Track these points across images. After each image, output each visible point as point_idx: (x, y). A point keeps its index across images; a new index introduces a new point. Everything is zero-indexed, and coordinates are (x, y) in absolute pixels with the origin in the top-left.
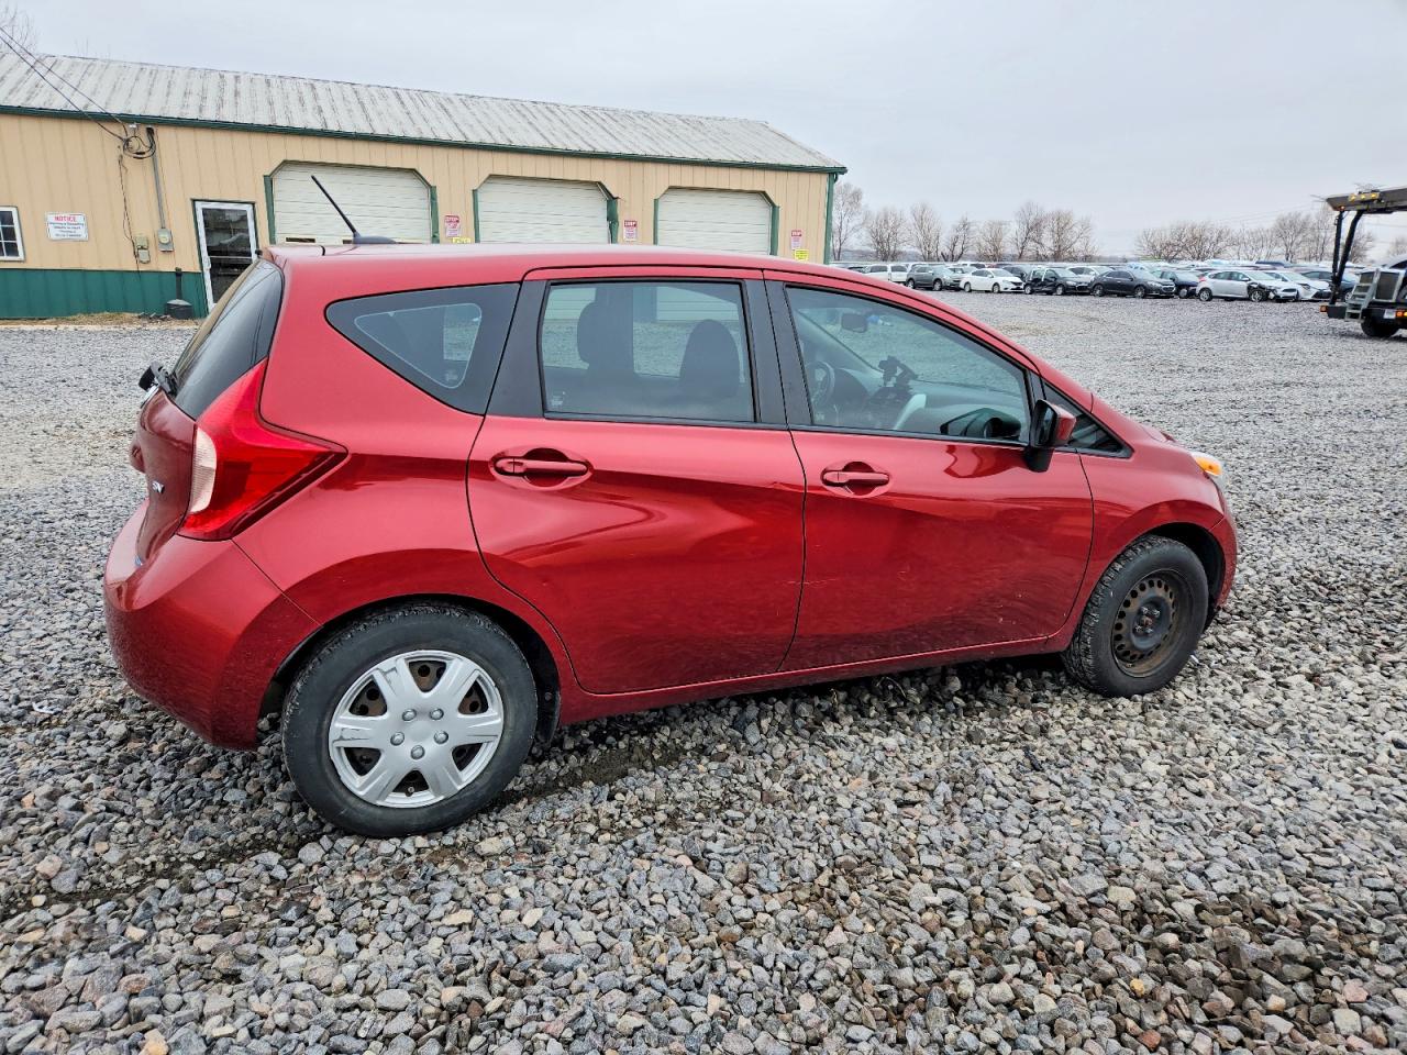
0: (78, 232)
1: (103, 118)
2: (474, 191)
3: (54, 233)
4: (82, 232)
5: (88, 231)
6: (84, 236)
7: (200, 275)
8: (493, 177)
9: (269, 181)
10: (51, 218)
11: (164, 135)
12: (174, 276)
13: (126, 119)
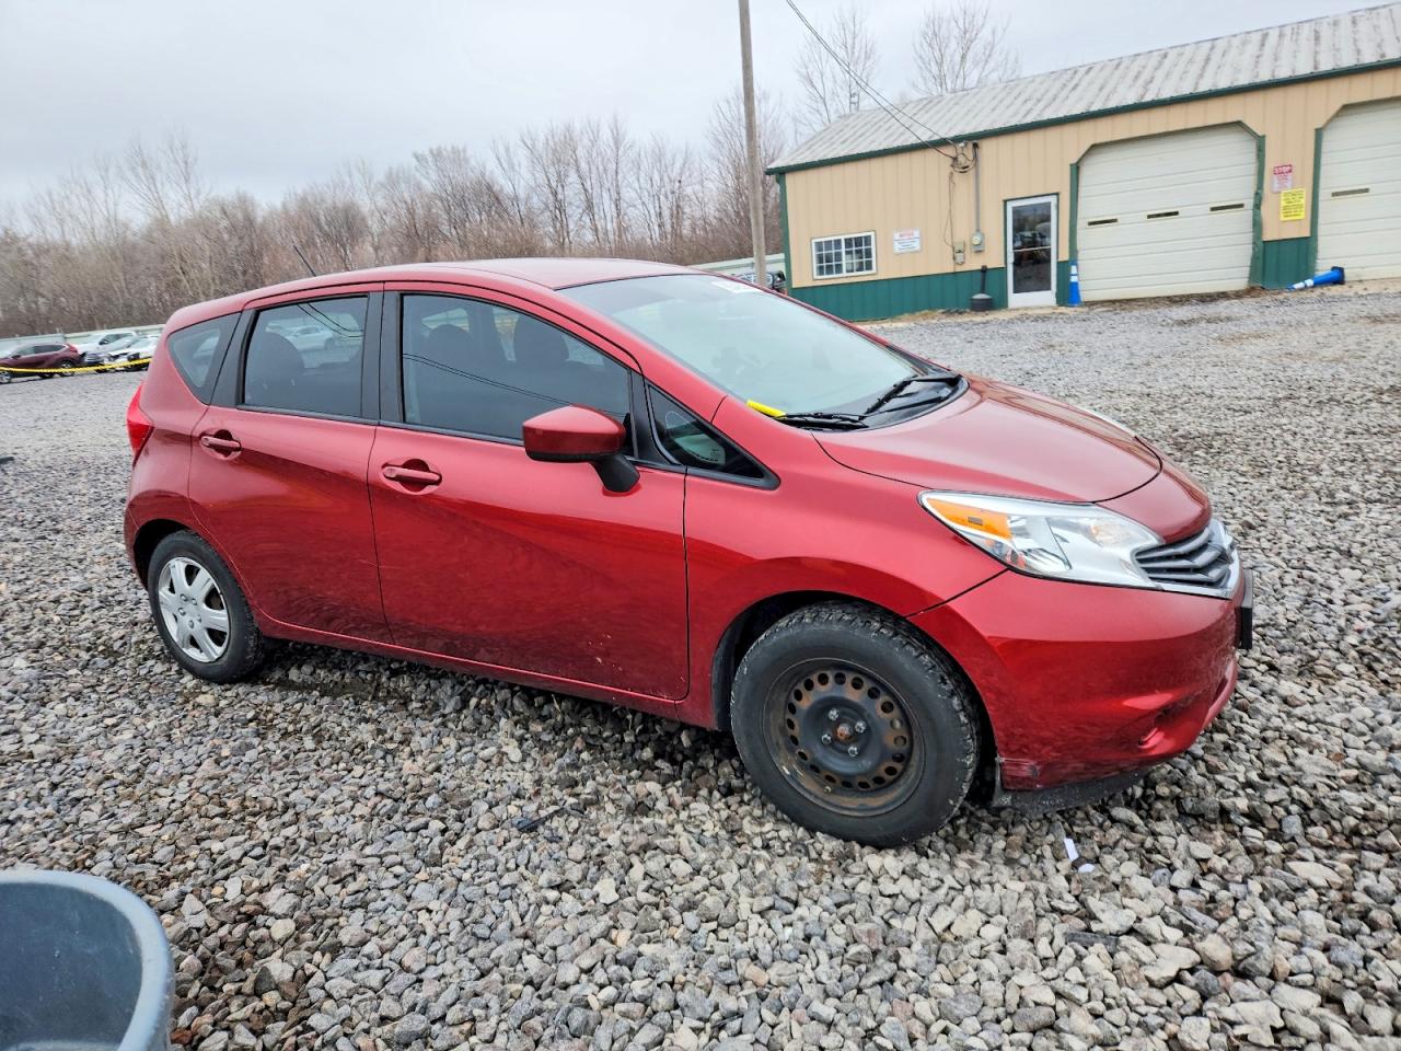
0: (914, 245)
1: (941, 143)
2: (1319, 133)
3: (897, 247)
4: (917, 245)
5: (921, 245)
6: (918, 248)
7: (1003, 270)
8: (1347, 108)
9: (1076, 169)
10: (897, 236)
11: (987, 146)
12: (980, 274)
13: (957, 140)
